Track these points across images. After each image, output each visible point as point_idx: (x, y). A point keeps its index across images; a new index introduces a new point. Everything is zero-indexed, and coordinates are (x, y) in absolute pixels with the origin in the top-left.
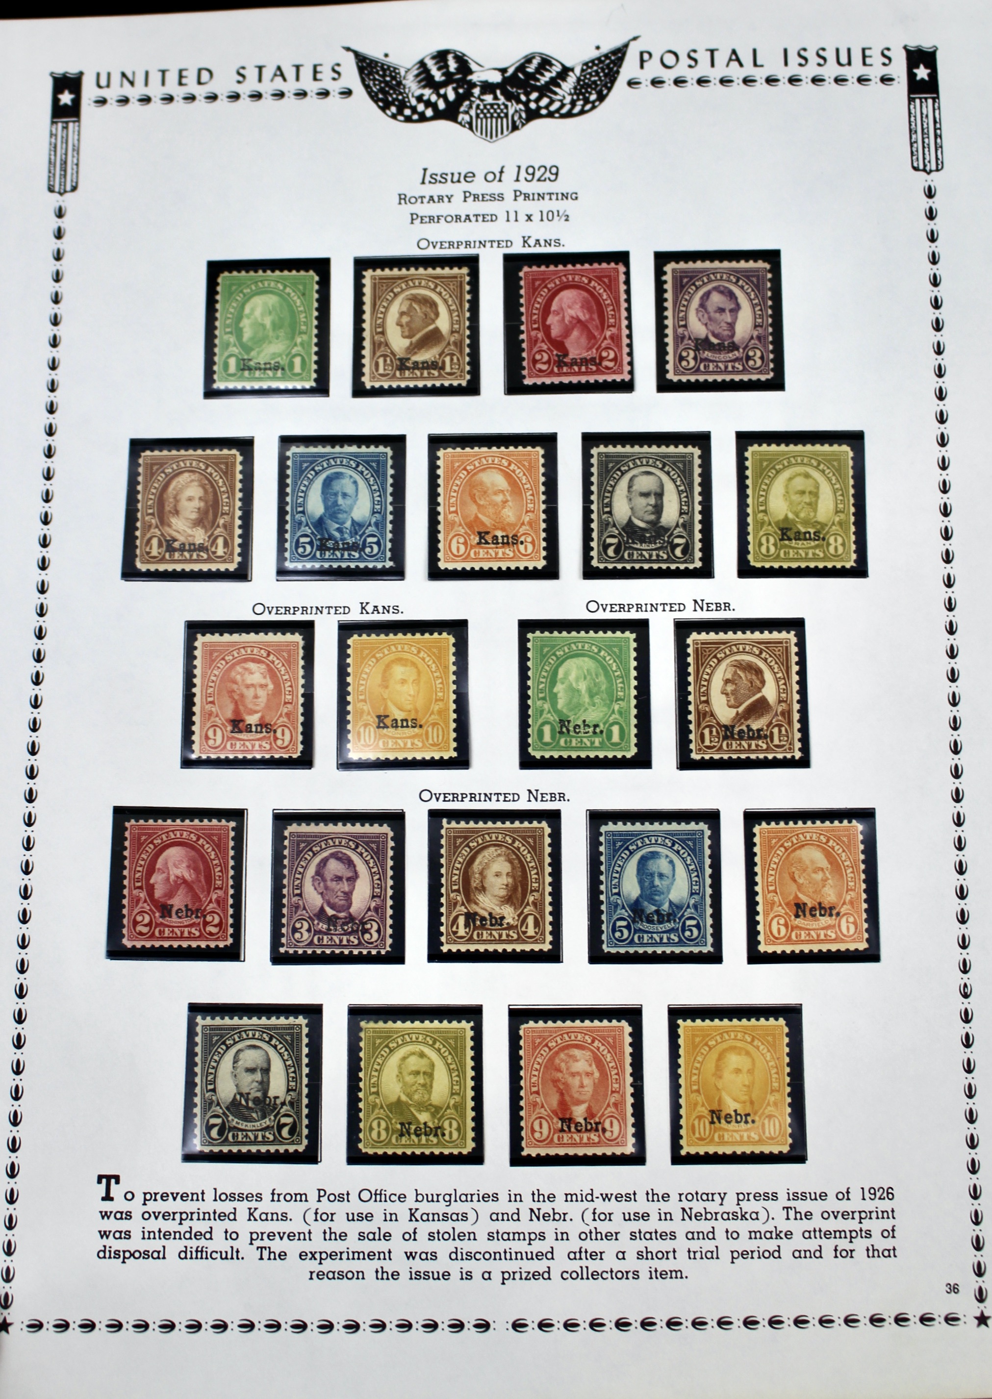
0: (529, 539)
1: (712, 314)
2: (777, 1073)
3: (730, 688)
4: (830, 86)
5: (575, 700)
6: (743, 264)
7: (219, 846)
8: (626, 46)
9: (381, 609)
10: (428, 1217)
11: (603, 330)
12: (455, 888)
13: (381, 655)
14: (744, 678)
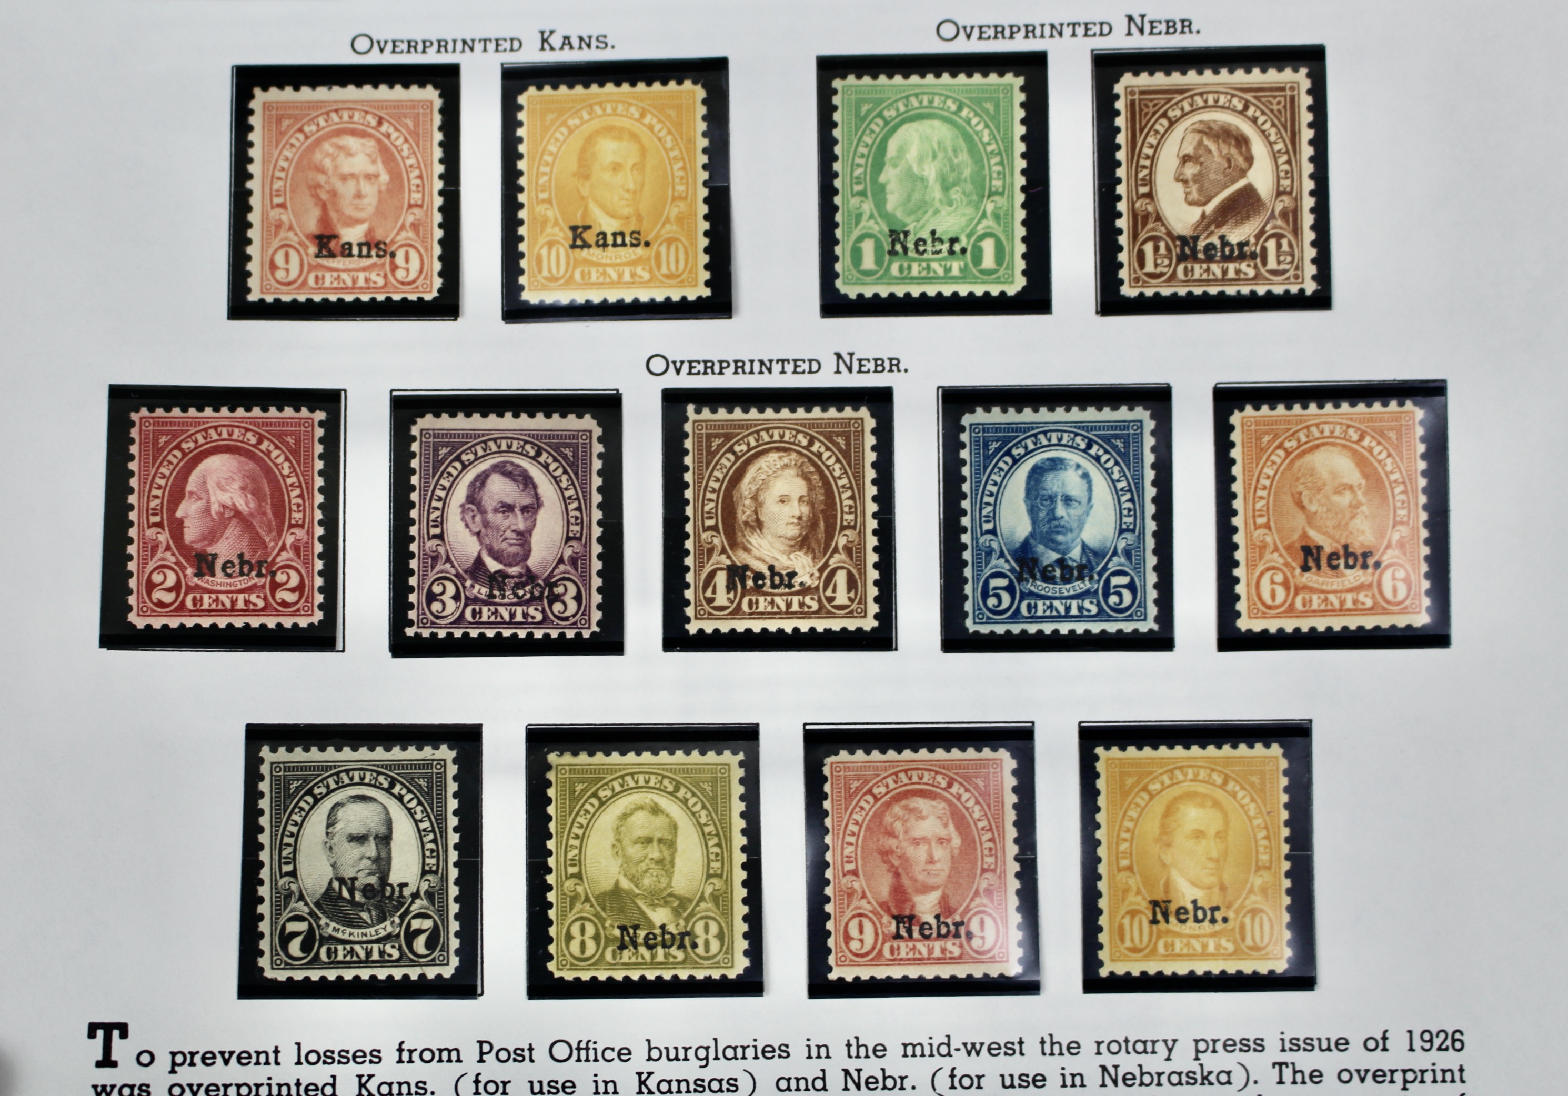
2: (1267, 838)
5: (916, 196)
7: (297, 453)
9: (575, 42)
10: (669, 1087)
12: (711, 523)
13: (577, 121)
14: (1215, 152)
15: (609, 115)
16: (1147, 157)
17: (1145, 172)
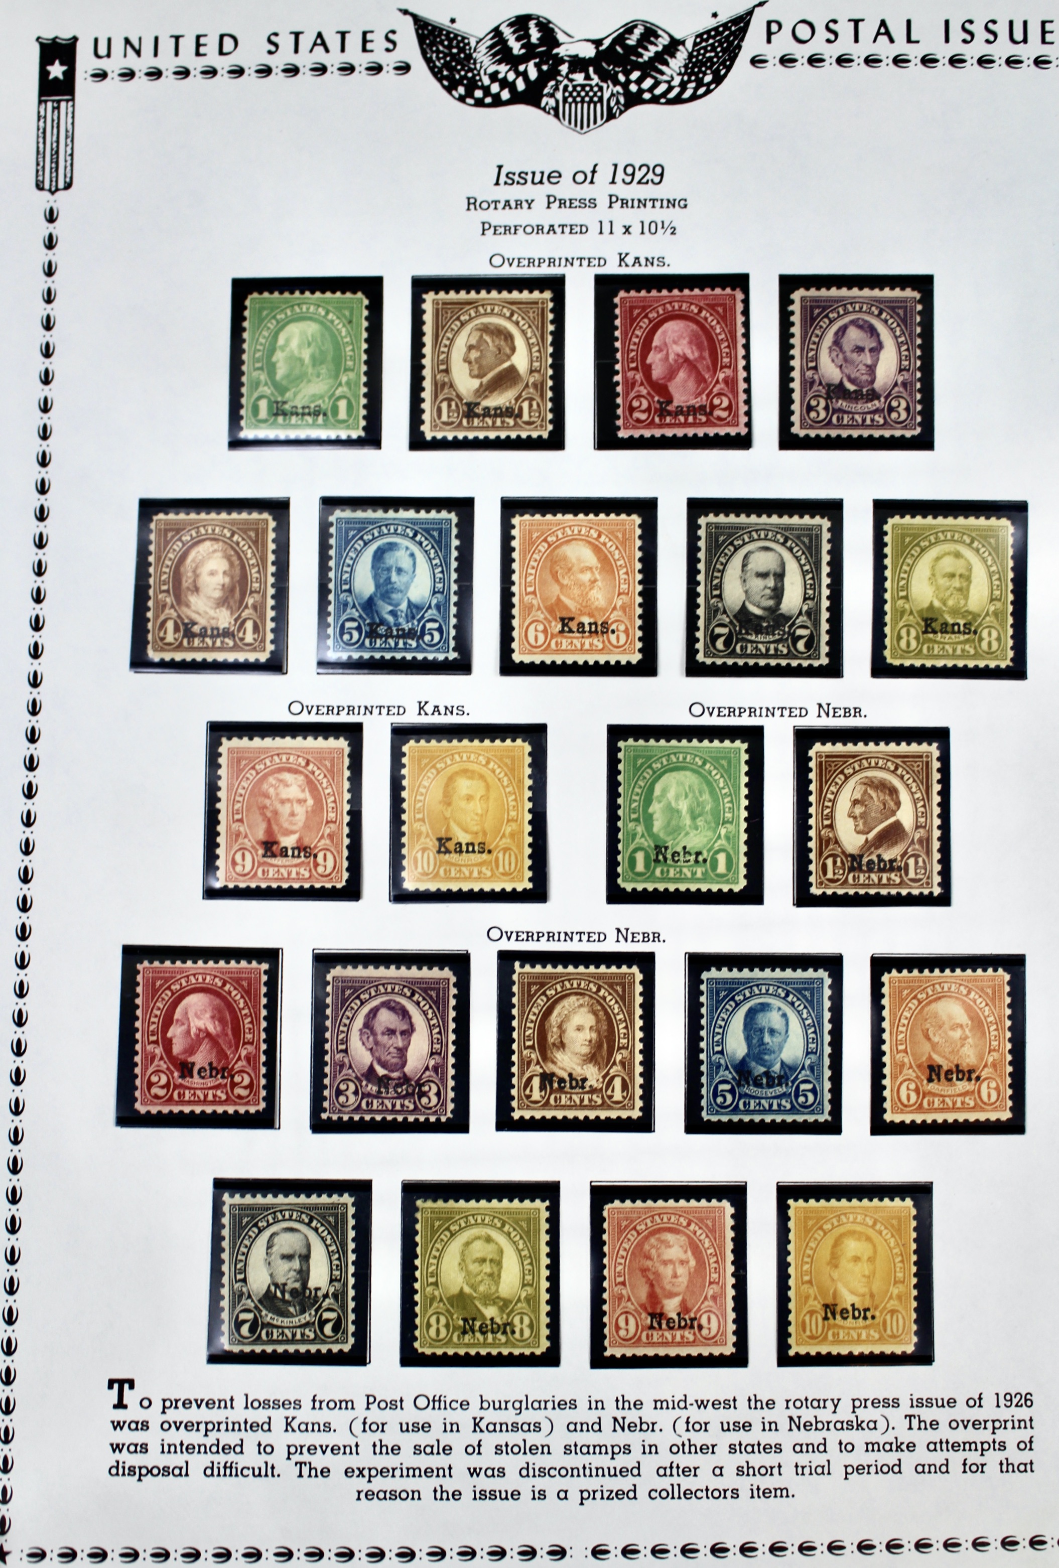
0: (622, 628)
1: (848, 354)
2: (901, 1261)
3: (858, 810)
4: (1000, 70)
5: (673, 823)
6: (887, 293)
7: (249, 993)
8: (750, 13)
9: (442, 710)
10: (494, 1428)
11: (715, 372)
12: (528, 1043)
13: (442, 765)
14: (875, 799)
16: (830, 800)
17: (828, 810)
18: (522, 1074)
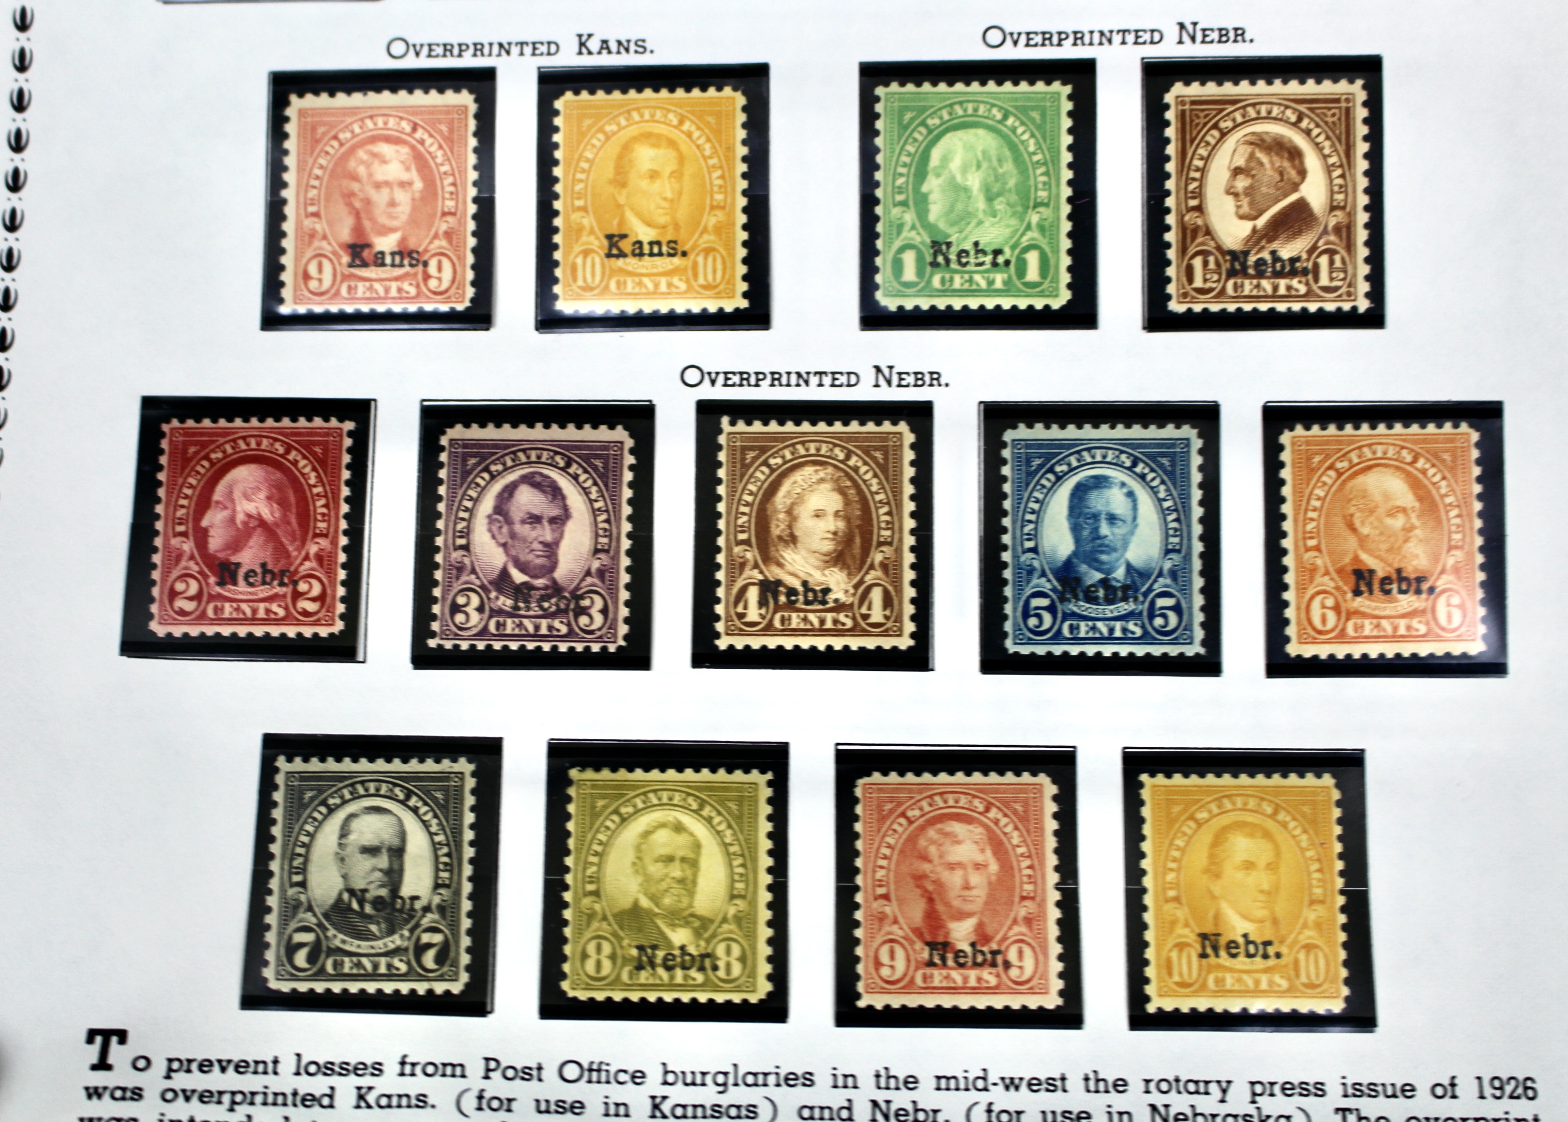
2: (1320, 870)
3: (1242, 183)
5: (960, 206)
7: (324, 462)
9: (613, 46)
10: (684, 1112)
12: (742, 536)
13: (614, 127)
14: (1268, 165)
15: (647, 121)
16: (1198, 170)
17: (1195, 184)
18: (731, 580)
